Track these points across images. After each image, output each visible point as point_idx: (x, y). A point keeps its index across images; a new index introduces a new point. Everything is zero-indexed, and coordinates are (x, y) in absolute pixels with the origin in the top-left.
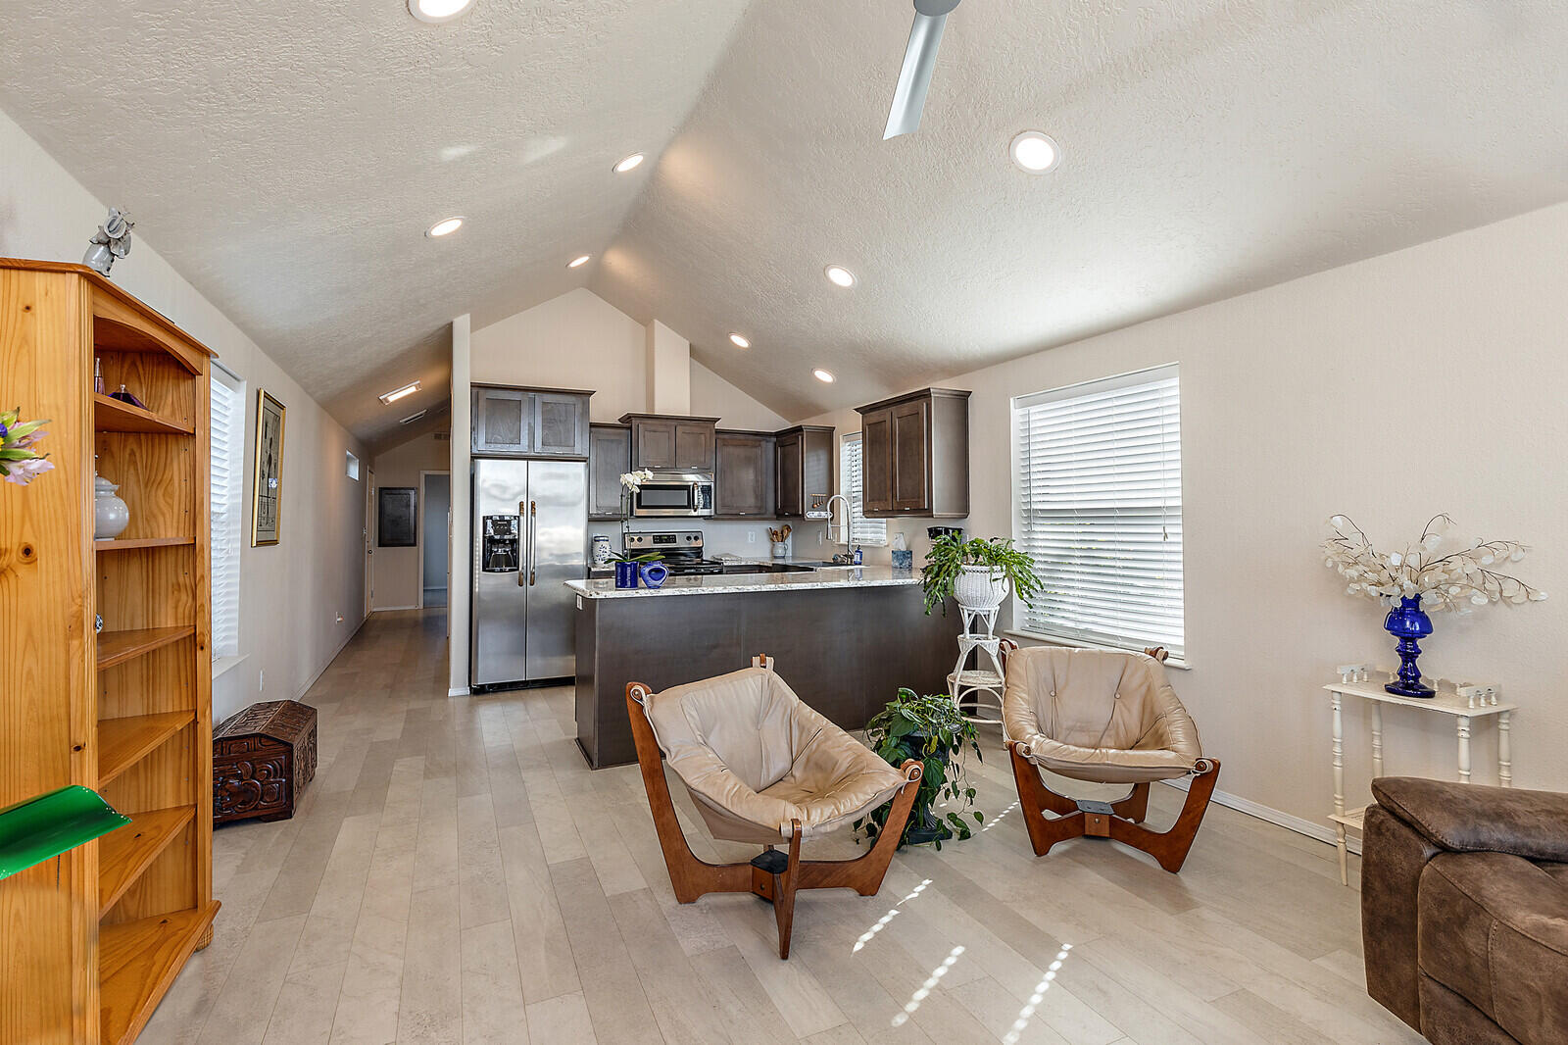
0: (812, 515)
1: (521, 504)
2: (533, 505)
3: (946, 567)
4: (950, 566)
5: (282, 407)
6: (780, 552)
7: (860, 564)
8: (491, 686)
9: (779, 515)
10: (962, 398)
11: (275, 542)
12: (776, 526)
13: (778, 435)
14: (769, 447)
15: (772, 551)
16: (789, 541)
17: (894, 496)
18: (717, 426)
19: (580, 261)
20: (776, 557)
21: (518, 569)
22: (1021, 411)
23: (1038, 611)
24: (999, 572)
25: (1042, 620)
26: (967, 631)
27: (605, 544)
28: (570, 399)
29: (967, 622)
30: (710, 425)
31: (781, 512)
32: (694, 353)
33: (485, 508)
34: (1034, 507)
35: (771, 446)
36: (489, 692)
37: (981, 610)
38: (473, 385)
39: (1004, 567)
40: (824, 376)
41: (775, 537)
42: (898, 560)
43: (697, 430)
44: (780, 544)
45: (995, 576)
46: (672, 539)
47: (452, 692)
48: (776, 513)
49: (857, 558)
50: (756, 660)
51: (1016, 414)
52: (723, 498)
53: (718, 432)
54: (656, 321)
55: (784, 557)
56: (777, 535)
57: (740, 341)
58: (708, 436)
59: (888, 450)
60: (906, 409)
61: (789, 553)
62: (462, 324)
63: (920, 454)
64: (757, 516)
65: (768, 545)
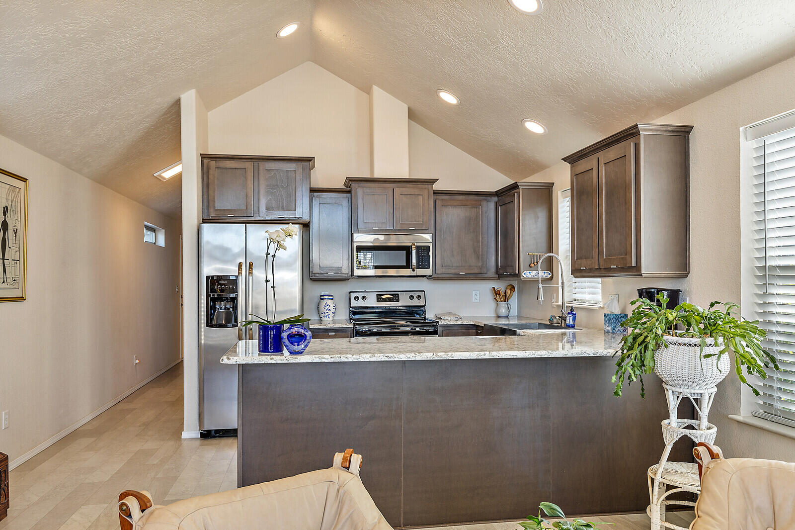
0: (527, 274)
1: (240, 265)
2: (251, 265)
3: (641, 338)
4: (646, 337)
5: (24, 180)
6: (503, 311)
7: (573, 327)
8: (217, 431)
9: (500, 275)
10: (683, 134)
11: (21, 299)
12: (500, 286)
13: (498, 194)
14: (490, 207)
15: (496, 311)
16: (514, 301)
17: (600, 253)
18: (437, 187)
19: (289, 30)
20: (499, 317)
21: (237, 326)
22: (754, 144)
23: (775, 395)
24: (715, 345)
25: (780, 406)
26: (673, 414)
27: (330, 302)
28: (291, 166)
29: (673, 404)
30: (426, 186)
31: (501, 272)
32: (412, 115)
33: (210, 269)
34: (771, 263)
35: (492, 205)
36: (215, 437)
37: (691, 392)
38: (203, 156)
39: (721, 340)
40: (534, 127)
41: (500, 296)
42: (610, 324)
43: (416, 192)
44: (503, 305)
45: (708, 350)
46: (395, 297)
47: (185, 435)
48: (497, 273)
49: (569, 320)
50: (338, 458)
51: (747, 147)
52: (442, 258)
53: (436, 193)
54: (374, 86)
55: (507, 317)
56: (499, 294)
57: (448, 98)
58: (426, 197)
59: (595, 201)
60: (612, 153)
61: (514, 312)
62: (189, 100)
63: (627, 203)
64: (477, 276)
65: (493, 304)
